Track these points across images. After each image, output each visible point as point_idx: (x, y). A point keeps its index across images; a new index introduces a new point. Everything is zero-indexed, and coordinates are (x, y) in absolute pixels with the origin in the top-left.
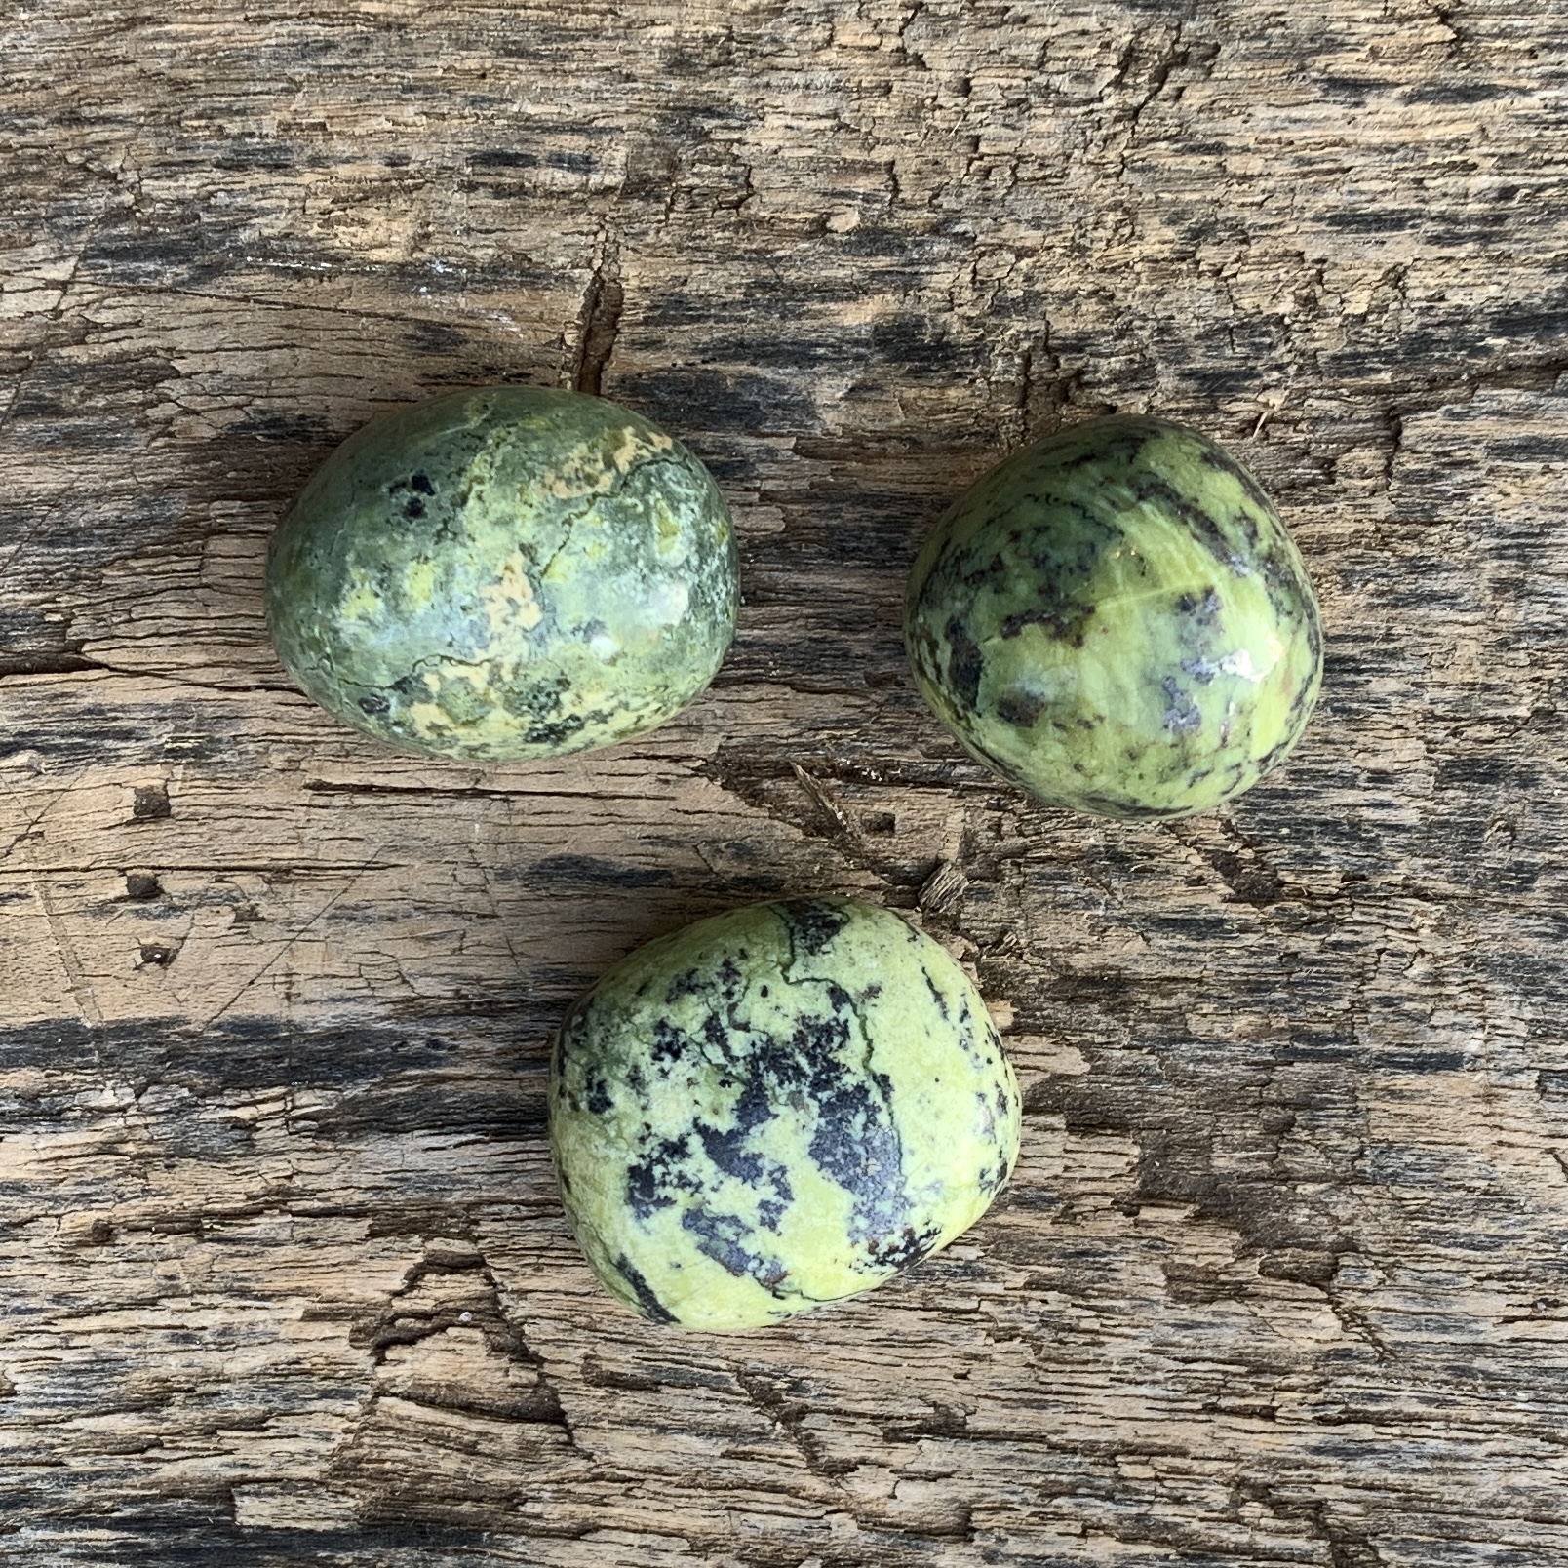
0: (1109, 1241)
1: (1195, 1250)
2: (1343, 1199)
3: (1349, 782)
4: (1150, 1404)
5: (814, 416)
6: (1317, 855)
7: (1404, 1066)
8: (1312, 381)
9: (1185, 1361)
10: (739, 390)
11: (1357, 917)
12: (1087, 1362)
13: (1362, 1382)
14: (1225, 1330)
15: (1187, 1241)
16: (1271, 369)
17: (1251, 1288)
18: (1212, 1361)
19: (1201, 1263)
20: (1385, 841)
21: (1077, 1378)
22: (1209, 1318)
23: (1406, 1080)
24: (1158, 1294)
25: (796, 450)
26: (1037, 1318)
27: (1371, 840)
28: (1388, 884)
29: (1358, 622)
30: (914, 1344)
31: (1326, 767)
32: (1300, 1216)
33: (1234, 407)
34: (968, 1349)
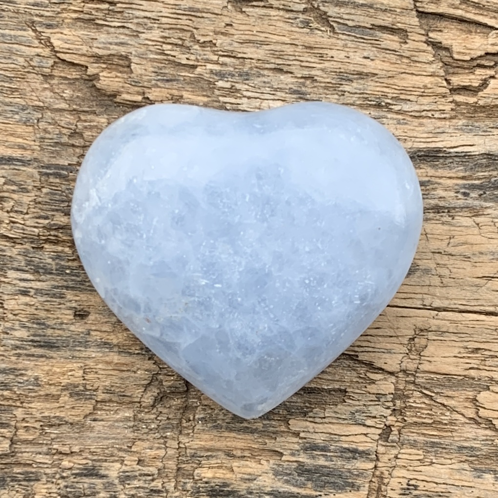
0: (157, 86)
1: (117, 79)
2: (48, 100)
3: (38, 291)
4: (141, 7)
5: (273, 469)
6: (53, 259)
7: (18, 160)
8: (48, 471)
9: (123, 27)
10: (306, 482)
11: (36, 230)
12: (169, 29)
13: (42, 13)
14: (104, 41)
15: (121, 84)
16: (67, 477)
17: (92, 60)
18: (111, 27)
19: (114, 73)
20: (23, 264)
21: (174, 21)
22: (112, 47)
23: (17, 153)
24: (135, 60)
25: (281, 454)
26: (192, 51)
27: (29, 265)
28: (22, 244)
29: (33, 363)
30: (250, 42)
31: (49, 299)
32: (68, 93)
33: (85, 462)
34: (224, 38)
